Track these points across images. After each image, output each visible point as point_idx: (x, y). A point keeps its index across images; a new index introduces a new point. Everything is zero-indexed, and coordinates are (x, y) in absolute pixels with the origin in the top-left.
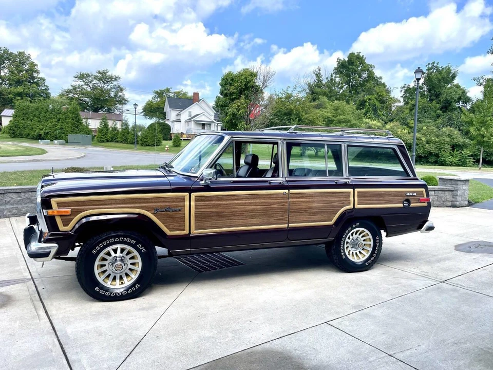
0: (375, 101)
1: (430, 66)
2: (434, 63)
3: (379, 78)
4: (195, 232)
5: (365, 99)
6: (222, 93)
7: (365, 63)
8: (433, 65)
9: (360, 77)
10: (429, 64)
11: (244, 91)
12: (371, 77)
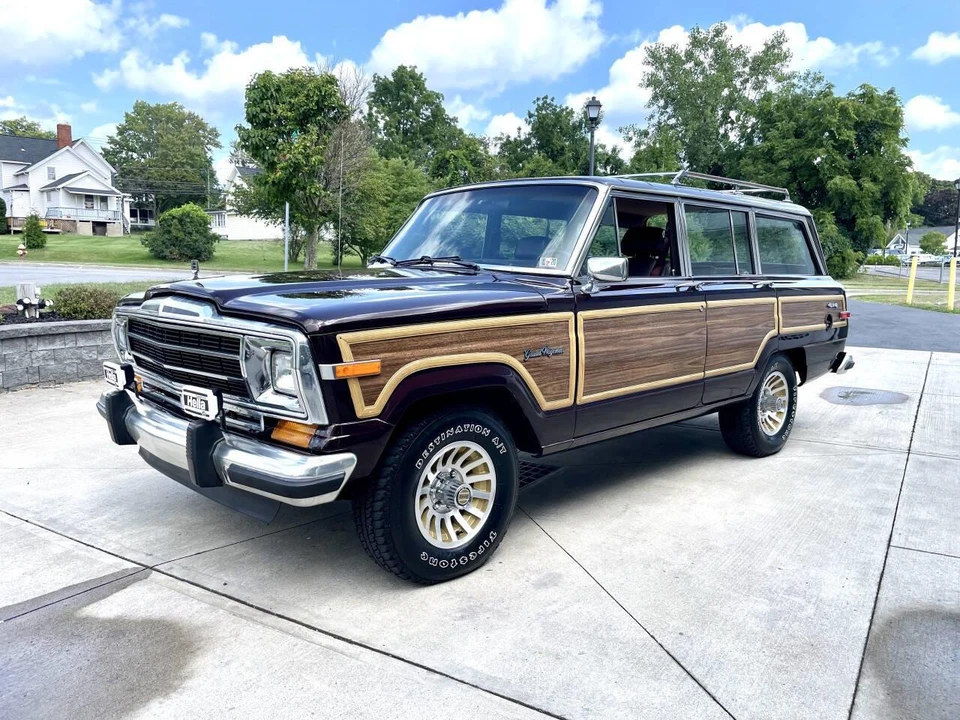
0: (465, 161)
1: (541, 103)
2: (546, 97)
3: (451, 120)
4: (583, 399)
5: (447, 156)
6: (251, 119)
7: (425, 89)
8: (545, 102)
9: (418, 114)
10: (538, 99)
11: (315, 115)
12: (438, 115)
